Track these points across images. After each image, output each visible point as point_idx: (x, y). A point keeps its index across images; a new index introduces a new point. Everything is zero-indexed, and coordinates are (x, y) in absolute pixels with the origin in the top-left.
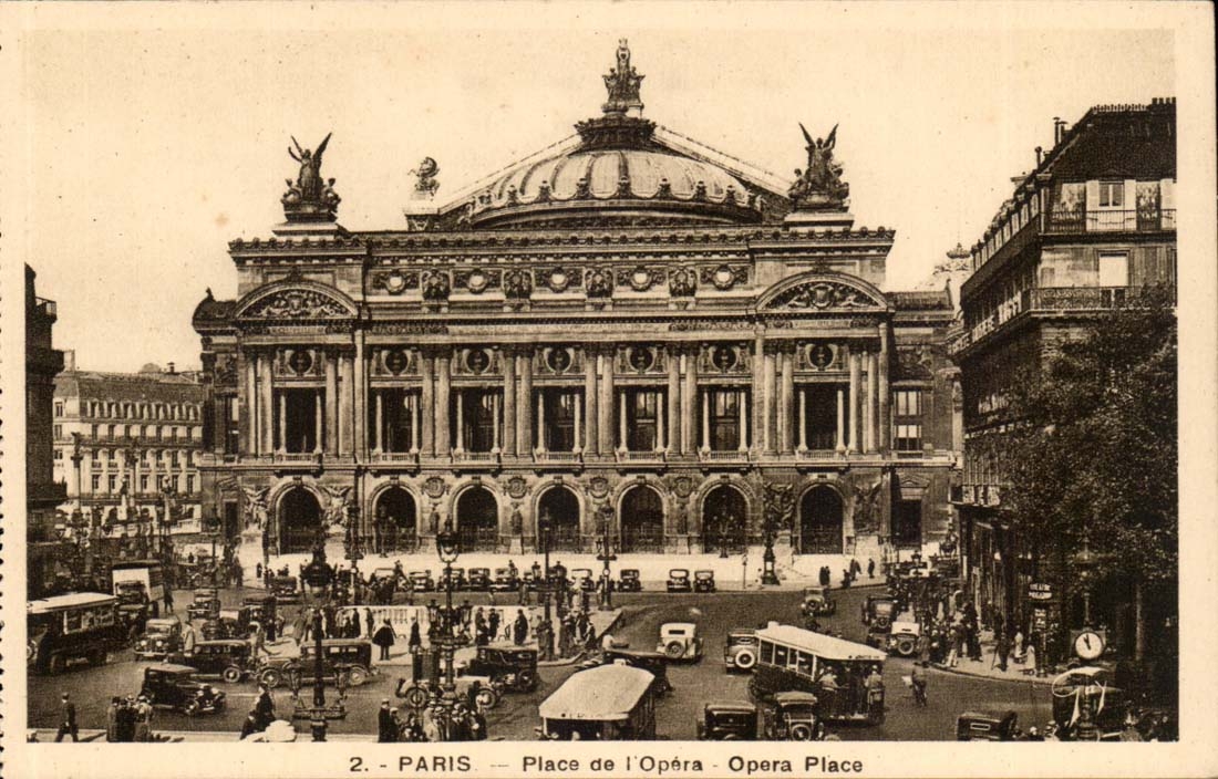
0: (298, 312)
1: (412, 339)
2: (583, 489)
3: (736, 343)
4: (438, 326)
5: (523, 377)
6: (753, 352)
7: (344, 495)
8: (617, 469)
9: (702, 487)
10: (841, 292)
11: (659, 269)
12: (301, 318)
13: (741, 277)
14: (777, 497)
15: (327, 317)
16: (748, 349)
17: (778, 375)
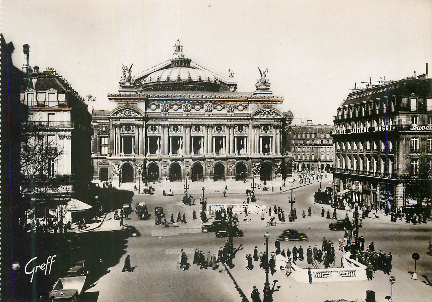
0: (128, 115)
1: (158, 123)
2: (205, 164)
3: (244, 125)
4: (166, 119)
5: (188, 134)
6: (248, 128)
7: (141, 166)
8: (214, 159)
9: (235, 164)
10: (272, 113)
11: (224, 105)
12: (129, 117)
13: (245, 108)
14: (256, 166)
15: (136, 117)
16: (247, 127)
17: (255, 134)
